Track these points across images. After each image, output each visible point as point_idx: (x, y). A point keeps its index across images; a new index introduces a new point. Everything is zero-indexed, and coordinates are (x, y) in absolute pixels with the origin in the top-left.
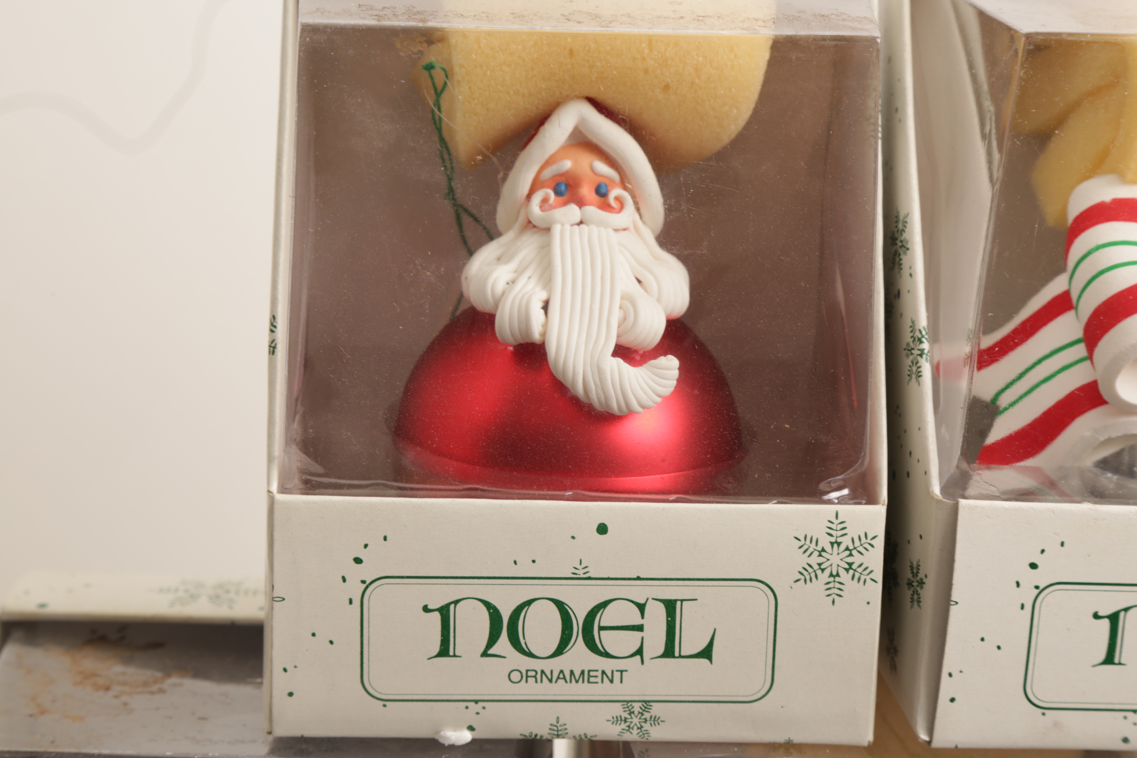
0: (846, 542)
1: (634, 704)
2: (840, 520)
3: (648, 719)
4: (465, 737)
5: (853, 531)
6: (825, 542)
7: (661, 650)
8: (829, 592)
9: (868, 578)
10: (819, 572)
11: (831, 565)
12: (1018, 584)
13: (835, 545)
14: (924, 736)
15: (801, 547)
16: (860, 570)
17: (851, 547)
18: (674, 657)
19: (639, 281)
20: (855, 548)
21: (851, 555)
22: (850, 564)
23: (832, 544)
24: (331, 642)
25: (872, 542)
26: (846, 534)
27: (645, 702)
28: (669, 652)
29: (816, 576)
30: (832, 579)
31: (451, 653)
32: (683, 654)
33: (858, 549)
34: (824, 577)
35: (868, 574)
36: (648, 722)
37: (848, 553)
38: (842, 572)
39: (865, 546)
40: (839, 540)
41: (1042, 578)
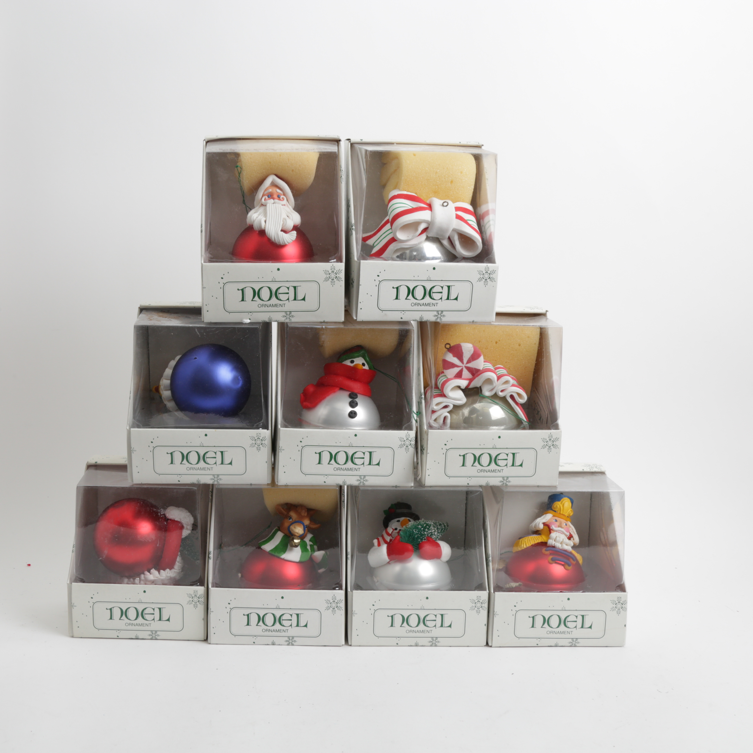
1: (288, 312)
2: (333, 266)
4: (248, 321)
7: (293, 299)
8: (331, 284)
9: (340, 280)
11: (332, 277)
12: (375, 280)
13: (333, 272)
14: (355, 318)
15: (325, 273)
16: (338, 278)
17: (336, 273)
18: (296, 300)
19: (288, 216)
21: (336, 274)
22: (336, 277)
24: (217, 298)
25: (341, 271)
26: (335, 270)
27: (290, 311)
29: (328, 280)
30: (332, 280)
31: (244, 300)
32: (298, 299)
34: (330, 280)
36: (291, 317)
38: (334, 279)
39: (339, 272)
41: (380, 279)
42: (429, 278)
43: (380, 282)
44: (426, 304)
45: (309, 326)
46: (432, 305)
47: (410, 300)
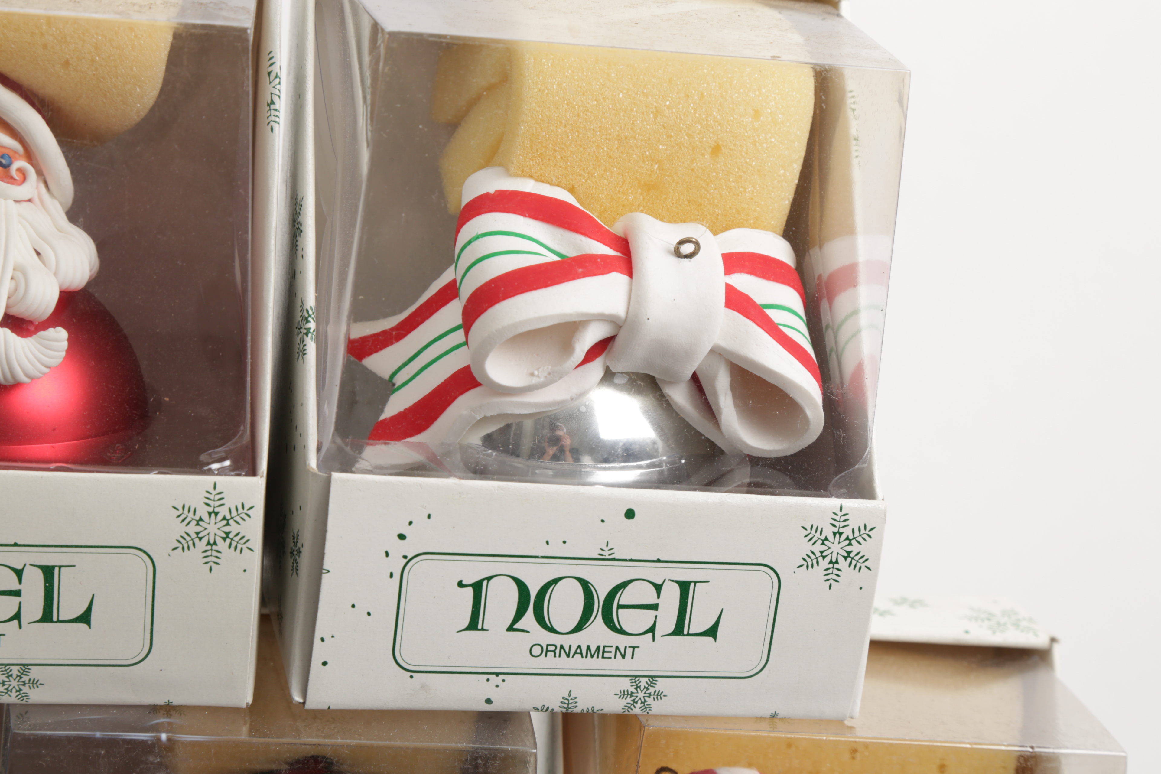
0: (223, 511)
1: (12, 667)
2: (218, 491)
3: (27, 682)
5: (230, 502)
6: (203, 512)
7: (39, 615)
8: (206, 560)
9: (245, 547)
10: (197, 541)
11: (208, 534)
12: (387, 554)
13: (213, 515)
14: (298, 698)
15: (179, 516)
16: (237, 539)
17: (228, 517)
18: (52, 621)
19: (38, 254)
20: (232, 518)
21: (228, 524)
22: (227, 534)
23: (210, 514)
25: (249, 512)
26: (223, 505)
27: (24, 665)
28: (47, 617)
29: (194, 544)
30: (209, 547)
32: (61, 619)
33: (235, 519)
34: (201, 545)
35: (245, 543)
36: (27, 685)
37: (225, 522)
38: (219, 541)
39: (241, 515)
40: (216, 510)
41: (409, 548)
42: (606, 549)
43: (408, 560)
44: (588, 648)
45: (98, 734)
46: (612, 655)
47: (528, 632)
